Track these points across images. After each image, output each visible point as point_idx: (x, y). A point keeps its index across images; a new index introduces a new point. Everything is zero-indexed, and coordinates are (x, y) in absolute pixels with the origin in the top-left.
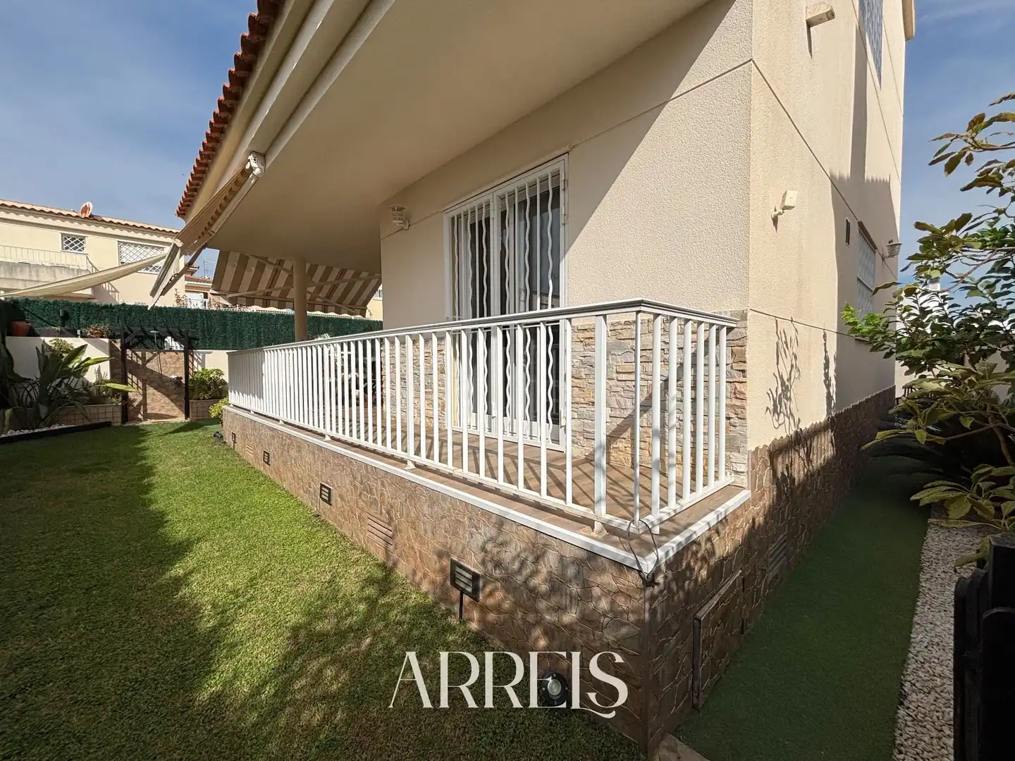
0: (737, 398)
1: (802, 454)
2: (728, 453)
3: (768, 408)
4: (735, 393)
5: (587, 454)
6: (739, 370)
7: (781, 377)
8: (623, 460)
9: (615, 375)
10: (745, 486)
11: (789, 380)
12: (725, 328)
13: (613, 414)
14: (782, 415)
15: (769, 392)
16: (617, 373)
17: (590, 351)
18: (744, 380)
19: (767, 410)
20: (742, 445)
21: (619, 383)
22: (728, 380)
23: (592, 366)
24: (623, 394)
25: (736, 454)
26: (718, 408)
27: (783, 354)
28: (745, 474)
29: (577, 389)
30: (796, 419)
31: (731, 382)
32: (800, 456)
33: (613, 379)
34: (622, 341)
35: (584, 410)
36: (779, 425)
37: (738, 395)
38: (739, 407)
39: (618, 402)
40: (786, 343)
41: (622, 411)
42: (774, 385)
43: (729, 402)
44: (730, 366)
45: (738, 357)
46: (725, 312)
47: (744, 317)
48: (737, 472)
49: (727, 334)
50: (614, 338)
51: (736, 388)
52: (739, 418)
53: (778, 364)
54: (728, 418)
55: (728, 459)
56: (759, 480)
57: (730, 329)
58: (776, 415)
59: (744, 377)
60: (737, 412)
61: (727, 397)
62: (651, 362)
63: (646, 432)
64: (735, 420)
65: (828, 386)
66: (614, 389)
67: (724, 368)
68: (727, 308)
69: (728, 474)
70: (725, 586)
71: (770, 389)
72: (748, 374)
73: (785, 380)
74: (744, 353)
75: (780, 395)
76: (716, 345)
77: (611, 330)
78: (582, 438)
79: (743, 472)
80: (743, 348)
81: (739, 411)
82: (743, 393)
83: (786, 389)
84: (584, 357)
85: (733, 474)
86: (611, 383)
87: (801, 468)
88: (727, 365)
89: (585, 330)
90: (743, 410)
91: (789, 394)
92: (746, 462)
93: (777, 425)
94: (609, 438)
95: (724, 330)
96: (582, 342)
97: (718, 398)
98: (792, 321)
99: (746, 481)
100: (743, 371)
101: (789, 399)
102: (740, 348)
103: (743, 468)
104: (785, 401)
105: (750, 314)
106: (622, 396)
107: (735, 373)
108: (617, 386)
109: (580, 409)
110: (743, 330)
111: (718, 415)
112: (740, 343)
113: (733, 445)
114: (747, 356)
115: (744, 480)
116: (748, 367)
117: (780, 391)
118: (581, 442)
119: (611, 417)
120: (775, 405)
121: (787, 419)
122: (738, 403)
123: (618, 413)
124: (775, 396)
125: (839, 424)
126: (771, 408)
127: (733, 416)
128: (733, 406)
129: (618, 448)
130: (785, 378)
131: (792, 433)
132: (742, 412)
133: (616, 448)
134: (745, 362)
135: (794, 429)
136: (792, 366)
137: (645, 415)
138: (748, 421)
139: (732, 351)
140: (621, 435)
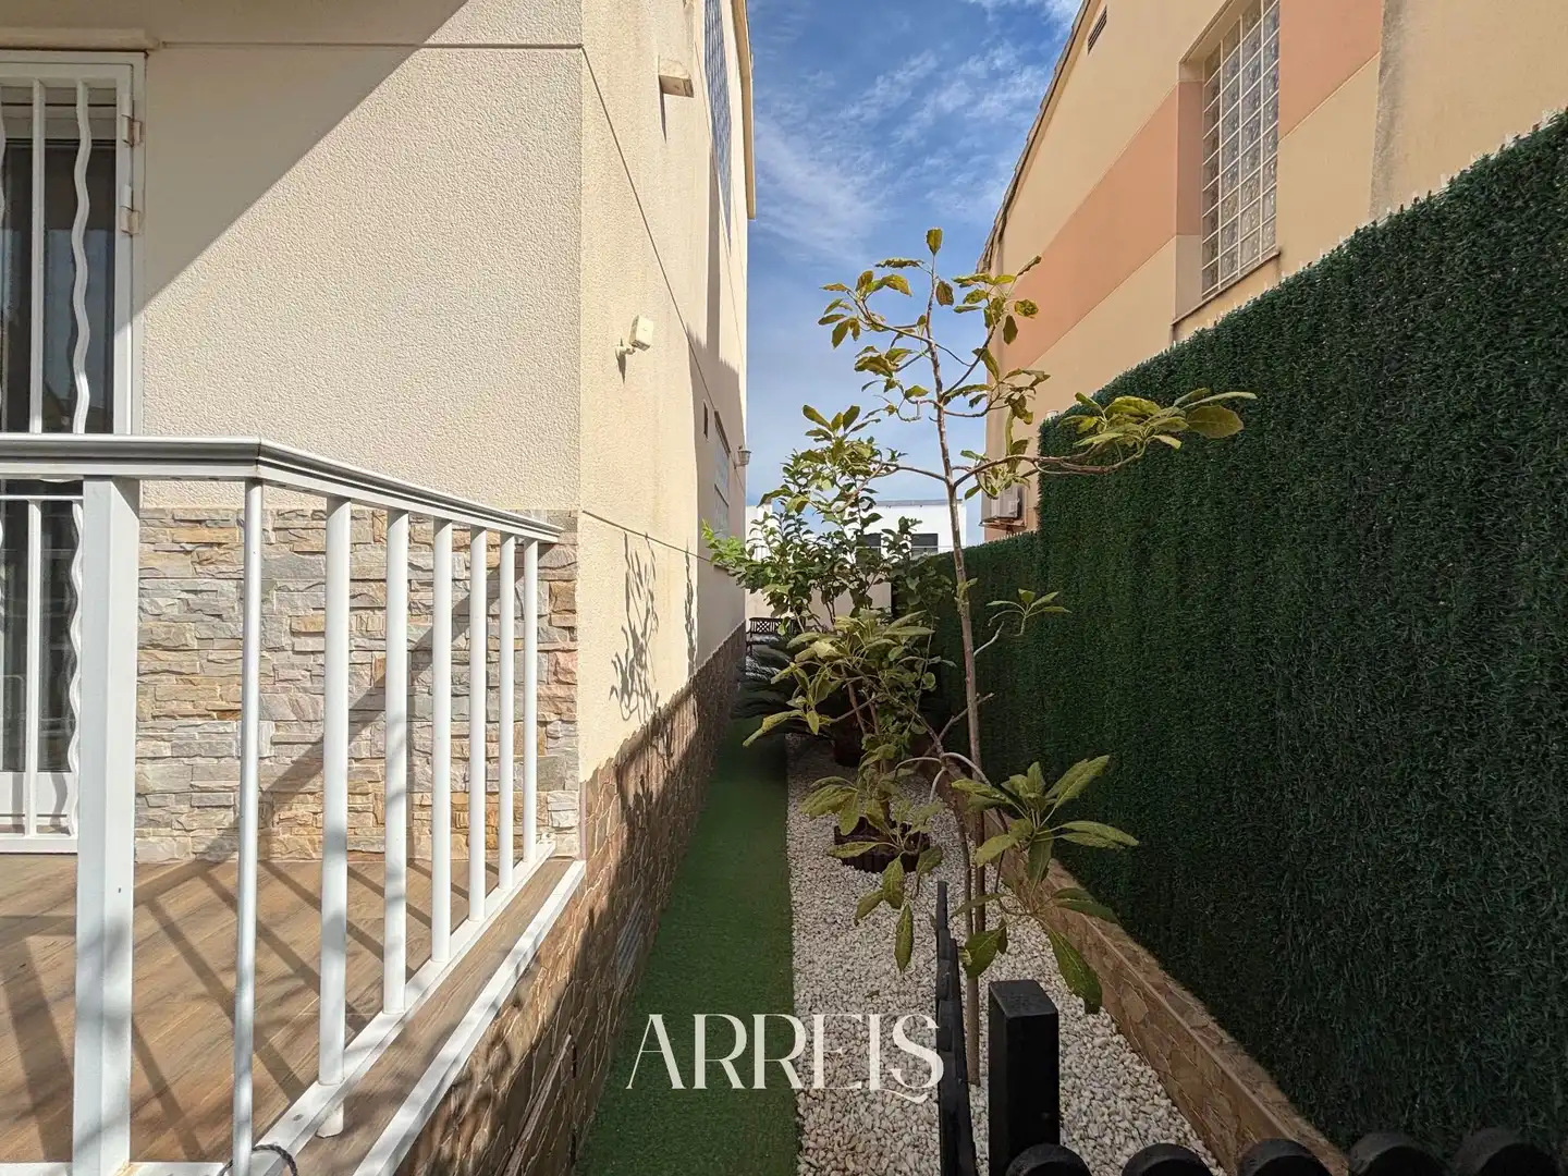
0: (559, 682)
1: (662, 750)
2: (544, 794)
3: (613, 689)
4: (555, 673)
5: (201, 848)
6: (564, 628)
7: (633, 632)
8: (309, 847)
9: (286, 641)
10: (575, 854)
11: (644, 634)
12: (536, 543)
13: (282, 734)
14: (634, 694)
15: (616, 659)
16: (294, 633)
17: (213, 577)
18: (572, 646)
19: (611, 693)
20: (570, 773)
21: (298, 659)
22: (542, 646)
23: (219, 616)
24: (309, 685)
25: (558, 793)
26: (520, 702)
27: (636, 594)
28: (575, 830)
29: (174, 677)
30: (654, 696)
31: (548, 651)
32: (658, 753)
33: (282, 649)
34: (307, 557)
35: (194, 732)
36: (631, 712)
37: (562, 676)
38: (565, 700)
39: (295, 706)
40: (639, 575)
41: (307, 726)
42: (623, 646)
43: (545, 691)
44: (545, 619)
45: (562, 601)
46: (537, 512)
47: (572, 525)
48: (559, 830)
49: (539, 558)
50: (286, 548)
51: (557, 663)
52: (563, 721)
53: (628, 610)
54: (543, 723)
55: (543, 804)
56: (600, 830)
57: (545, 547)
58: (626, 697)
59: (572, 640)
60: (560, 708)
61: (540, 681)
62: (381, 609)
63: (368, 772)
64: (556, 727)
65: (690, 634)
66: (285, 673)
67: (533, 622)
68: (539, 502)
69: (544, 836)
70: (532, 1119)
71: (617, 655)
72: (579, 634)
73: (639, 635)
74: (571, 594)
75: (633, 660)
76: (517, 579)
77: (275, 529)
78: (185, 808)
79: (571, 828)
80: (570, 585)
81: (563, 707)
82: (572, 673)
83: (640, 650)
84: (195, 592)
85: (553, 836)
86: (274, 658)
87: (661, 772)
88: (540, 616)
89: (200, 522)
90: (570, 705)
91: (643, 659)
92: (577, 806)
93: (626, 715)
94: (269, 798)
95: (534, 547)
96: (188, 552)
97: (520, 685)
98: (646, 537)
99: (577, 844)
100: (571, 629)
101: (644, 667)
102: (565, 584)
103: (570, 819)
104: (640, 670)
105: (582, 518)
106: (305, 690)
107: (555, 633)
108: (292, 666)
109: (180, 733)
110: (569, 550)
111: (520, 720)
112: (565, 573)
113: (551, 777)
114: (577, 599)
115: (573, 843)
116: (580, 621)
117: (631, 656)
118: (183, 819)
119: (274, 744)
120: (625, 682)
121: (641, 699)
122: (561, 691)
123: (295, 732)
124: (624, 663)
125: (703, 684)
126: (619, 686)
127: (553, 718)
128: (552, 699)
129: (294, 818)
130: (639, 631)
131: (648, 719)
132: (569, 710)
133: (288, 819)
134: (573, 612)
135: (651, 712)
136: (648, 611)
137: (366, 733)
138: (580, 725)
139: (550, 589)
140: (302, 785)
